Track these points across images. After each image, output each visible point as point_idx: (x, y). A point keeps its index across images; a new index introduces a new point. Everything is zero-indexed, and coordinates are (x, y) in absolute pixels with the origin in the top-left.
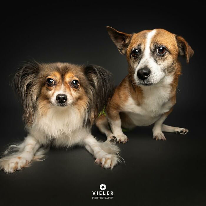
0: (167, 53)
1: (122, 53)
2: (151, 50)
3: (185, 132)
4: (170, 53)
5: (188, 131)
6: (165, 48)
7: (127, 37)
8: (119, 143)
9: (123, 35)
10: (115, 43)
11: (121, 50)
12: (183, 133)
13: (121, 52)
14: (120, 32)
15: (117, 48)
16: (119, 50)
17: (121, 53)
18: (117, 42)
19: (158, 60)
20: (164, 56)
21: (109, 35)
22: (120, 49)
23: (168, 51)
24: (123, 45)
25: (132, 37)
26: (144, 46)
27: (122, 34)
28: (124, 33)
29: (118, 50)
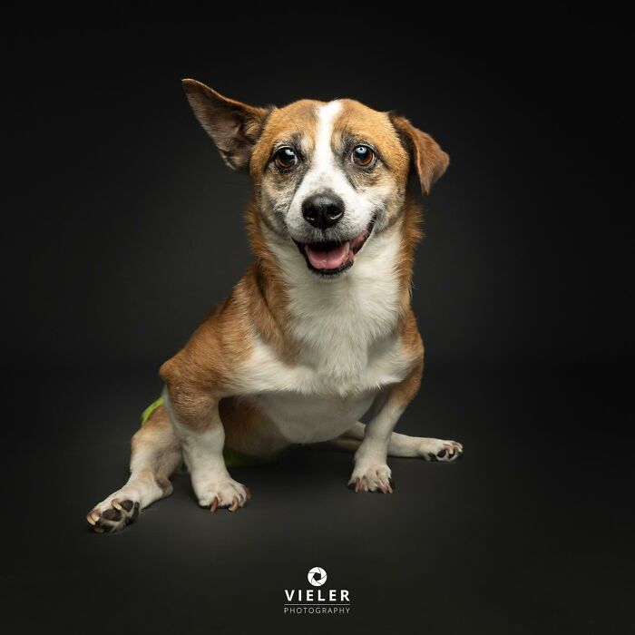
0: (380, 165)
1: (233, 164)
2: (333, 151)
3: (451, 452)
4: (386, 166)
5: (460, 448)
6: (373, 151)
7: (251, 117)
8: (212, 510)
9: (240, 108)
10: (209, 133)
11: (229, 154)
12: (446, 458)
13: (229, 160)
14: (228, 100)
15: (217, 148)
16: (222, 154)
17: (228, 164)
18: (216, 129)
19: (356, 181)
20: (371, 170)
21: (192, 105)
22: (225, 153)
23: (383, 161)
24: (235, 139)
25: (267, 115)
26: (311, 140)
27: (235, 107)
28: (241, 104)
29: (220, 156)
